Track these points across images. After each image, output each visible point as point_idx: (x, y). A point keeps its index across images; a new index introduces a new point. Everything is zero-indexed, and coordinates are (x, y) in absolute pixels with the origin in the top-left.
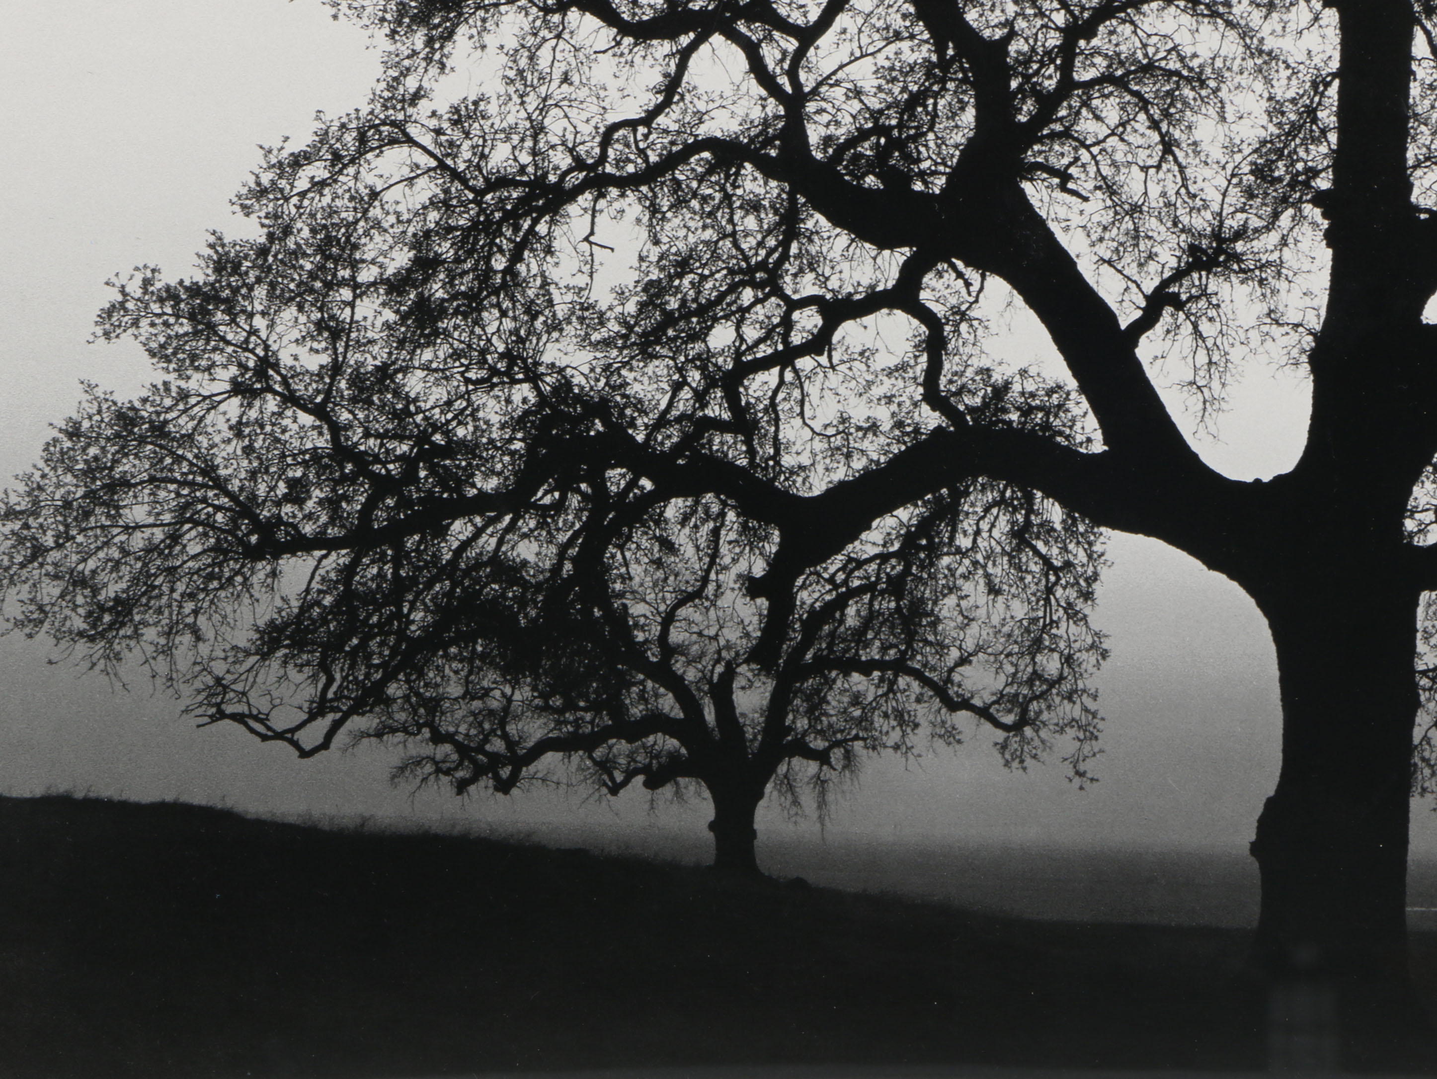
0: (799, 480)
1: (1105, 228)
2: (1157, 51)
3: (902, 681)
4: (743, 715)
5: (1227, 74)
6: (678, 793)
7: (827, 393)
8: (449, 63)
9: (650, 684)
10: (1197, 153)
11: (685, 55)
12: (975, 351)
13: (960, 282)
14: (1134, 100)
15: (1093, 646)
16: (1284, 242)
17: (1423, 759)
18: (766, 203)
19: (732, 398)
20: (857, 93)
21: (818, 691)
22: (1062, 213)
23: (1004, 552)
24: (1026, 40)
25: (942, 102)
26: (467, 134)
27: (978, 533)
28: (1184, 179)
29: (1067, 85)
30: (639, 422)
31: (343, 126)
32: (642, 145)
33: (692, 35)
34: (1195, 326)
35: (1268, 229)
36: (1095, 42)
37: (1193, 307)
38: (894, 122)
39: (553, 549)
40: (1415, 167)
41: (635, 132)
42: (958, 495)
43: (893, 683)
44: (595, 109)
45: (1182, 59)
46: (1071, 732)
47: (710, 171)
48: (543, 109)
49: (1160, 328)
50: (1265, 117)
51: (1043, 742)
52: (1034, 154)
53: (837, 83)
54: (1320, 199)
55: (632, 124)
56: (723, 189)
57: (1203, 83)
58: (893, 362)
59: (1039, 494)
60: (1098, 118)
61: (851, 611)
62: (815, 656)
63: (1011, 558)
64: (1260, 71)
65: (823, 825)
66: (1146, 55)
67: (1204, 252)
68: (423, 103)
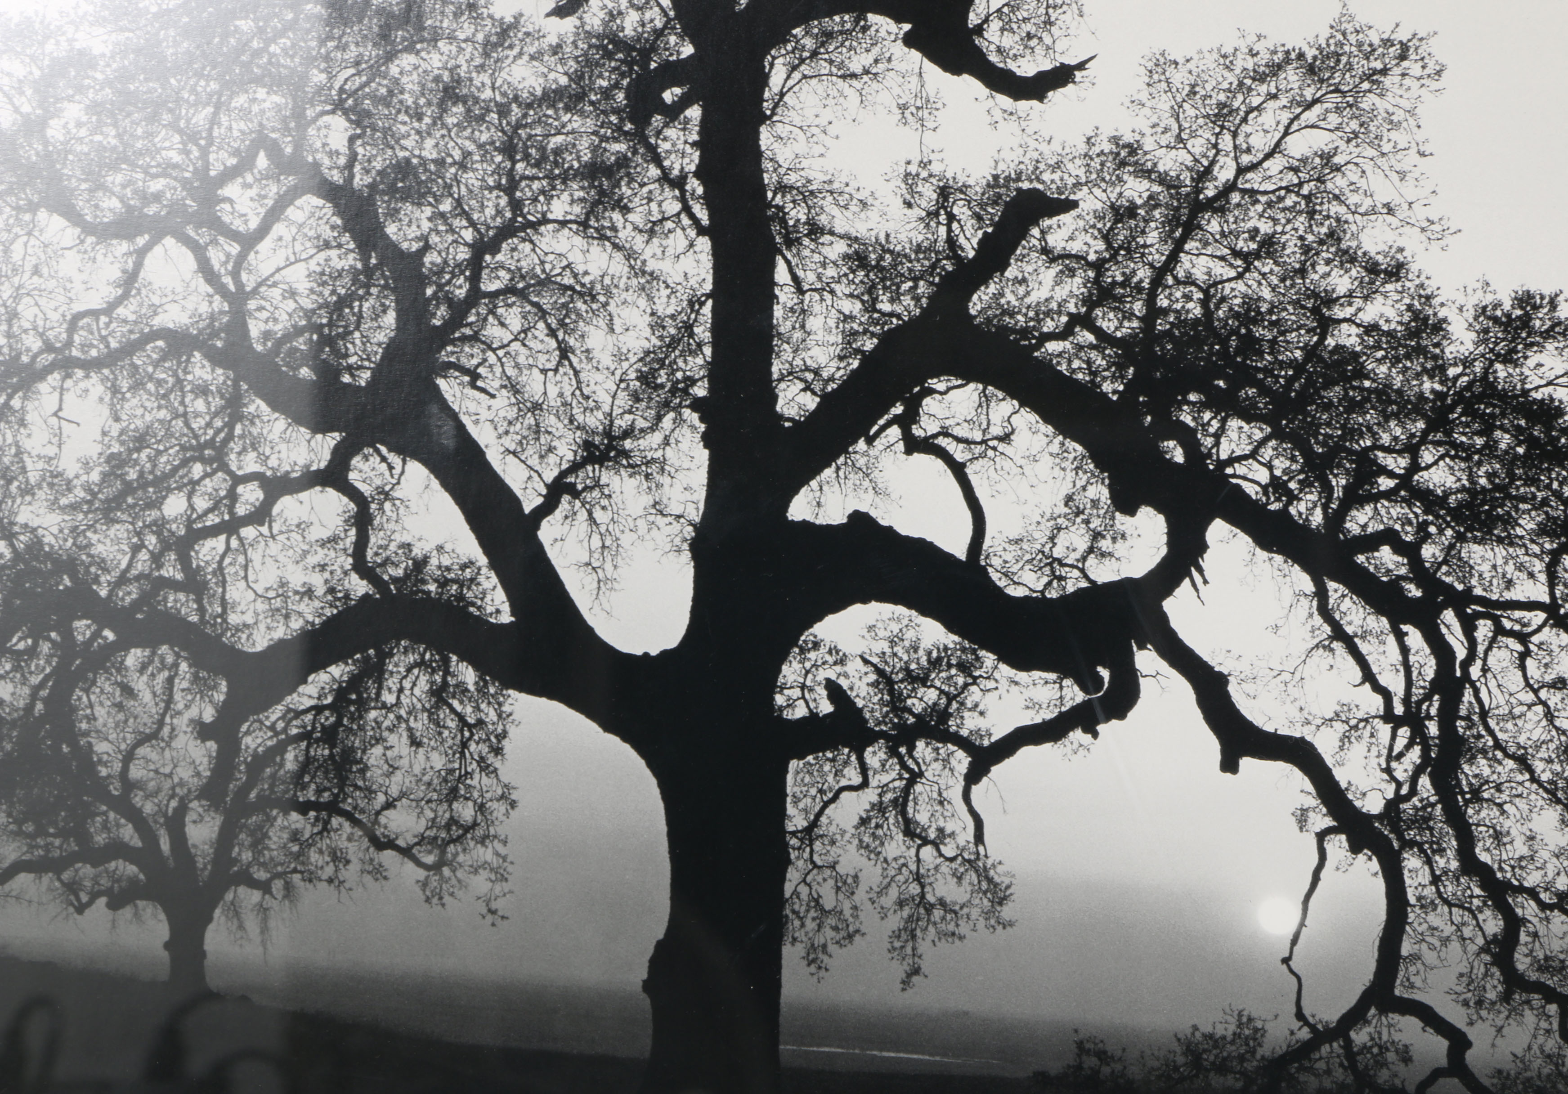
0: (244, 636)
1: (510, 423)
2: (553, 268)
3: (335, 821)
4: (195, 846)
5: (615, 291)
6: (137, 915)
7: (268, 560)
9: (112, 815)
10: (589, 360)
11: (141, 253)
12: (398, 527)
13: (384, 465)
14: (534, 310)
15: (503, 797)
16: (666, 442)
17: (794, 912)
18: (213, 388)
19: (184, 561)
20: (292, 294)
21: (260, 827)
22: (472, 407)
23: (424, 709)
24: (439, 253)
25: (366, 305)
27: (401, 690)
28: (579, 382)
29: (475, 295)
30: (103, 579)
32: (104, 333)
33: (147, 237)
34: (590, 513)
35: (653, 429)
36: (499, 257)
37: (588, 496)
38: (325, 321)
39: (26, 691)
40: (780, 380)
41: (97, 320)
42: (384, 656)
43: (327, 823)
44: (62, 299)
45: (575, 276)
46: (484, 874)
47: (163, 359)
48: (17, 298)
49: (559, 513)
50: (648, 330)
51: (459, 881)
52: (447, 355)
53: (275, 285)
54: (697, 405)
55: (94, 314)
56: (175, 375)
57: (594, 298)
58: (325, 534)
59: (454, 658)
60: (503, 325)
61: (290, 756)
62: (258, 796)
63: (431, 714)
64: (643, 289)
65: (265, 949)
66: (544, 271)
67: (597, 447)
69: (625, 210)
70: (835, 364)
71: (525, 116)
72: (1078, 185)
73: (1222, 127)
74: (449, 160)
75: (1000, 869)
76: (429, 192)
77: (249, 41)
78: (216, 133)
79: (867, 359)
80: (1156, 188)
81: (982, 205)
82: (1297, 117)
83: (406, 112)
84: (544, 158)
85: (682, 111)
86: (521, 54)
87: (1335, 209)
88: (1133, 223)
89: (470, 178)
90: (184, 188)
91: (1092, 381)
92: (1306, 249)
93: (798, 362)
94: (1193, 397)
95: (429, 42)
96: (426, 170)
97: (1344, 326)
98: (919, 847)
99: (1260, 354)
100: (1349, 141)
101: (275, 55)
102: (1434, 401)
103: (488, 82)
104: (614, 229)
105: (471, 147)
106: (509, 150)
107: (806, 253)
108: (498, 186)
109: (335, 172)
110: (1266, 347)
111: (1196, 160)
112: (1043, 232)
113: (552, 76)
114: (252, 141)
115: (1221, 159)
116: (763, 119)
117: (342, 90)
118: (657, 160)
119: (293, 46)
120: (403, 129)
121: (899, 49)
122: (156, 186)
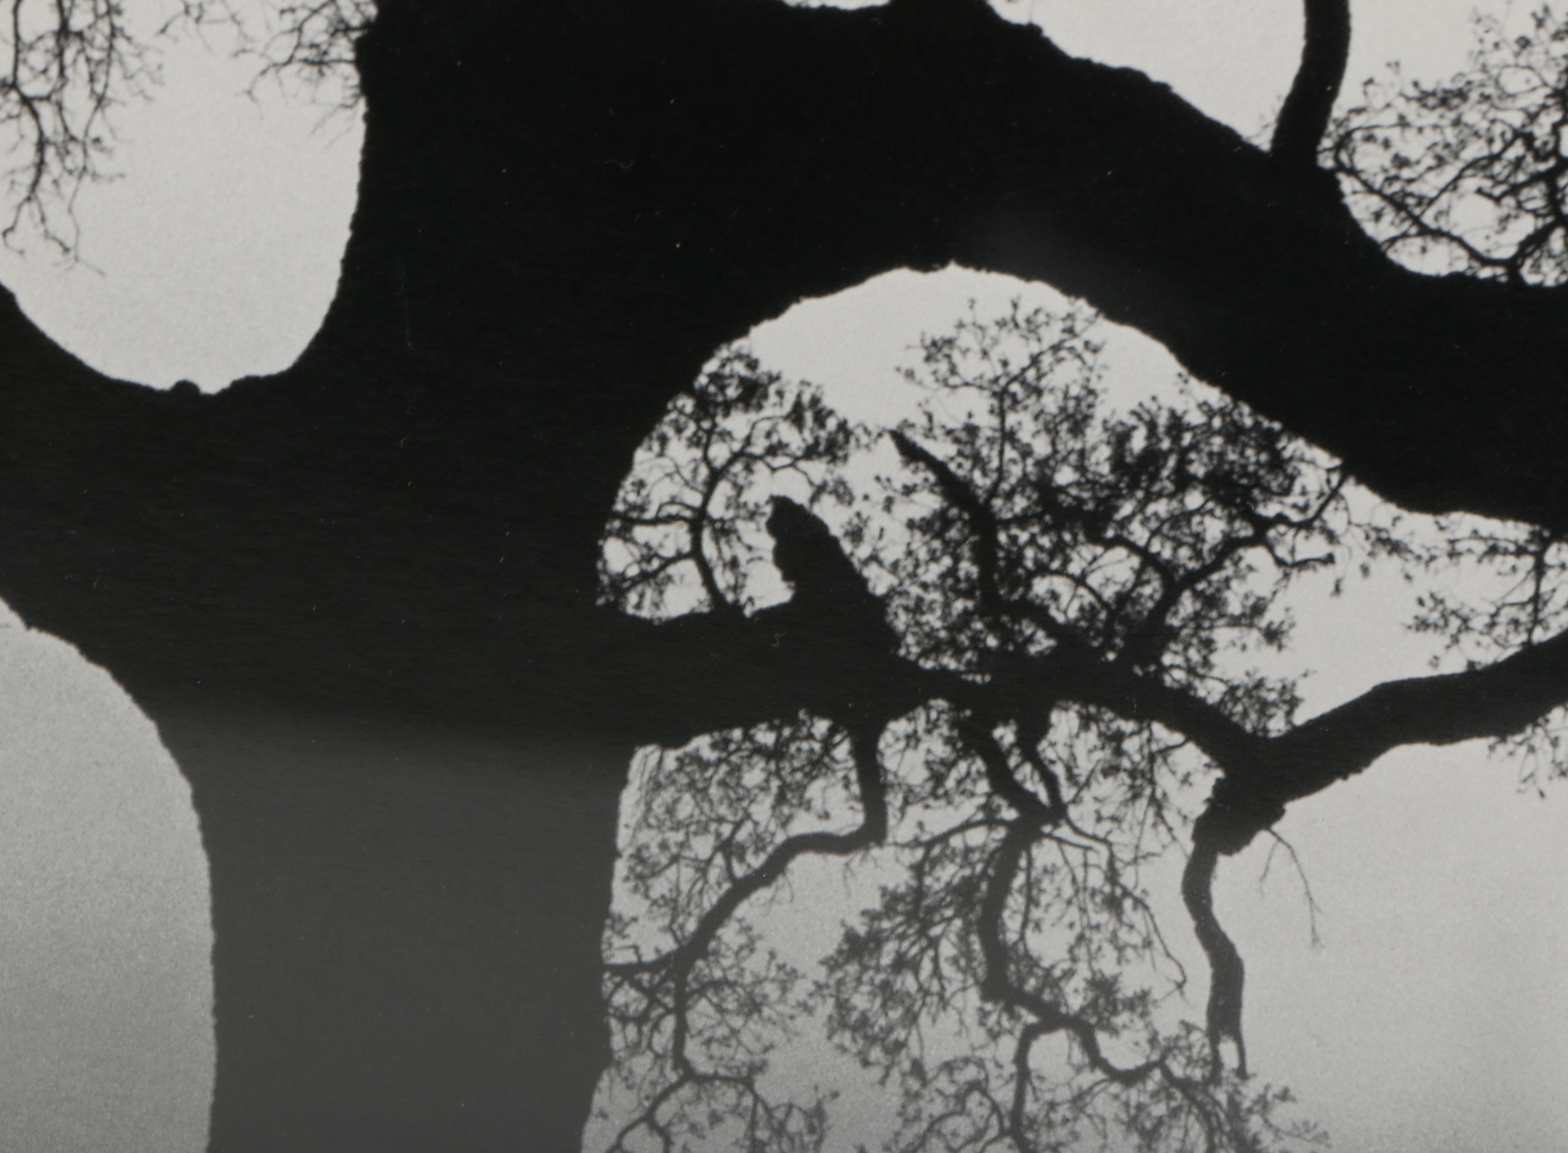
75: (1281, 1114)
98: (1029, 1035)
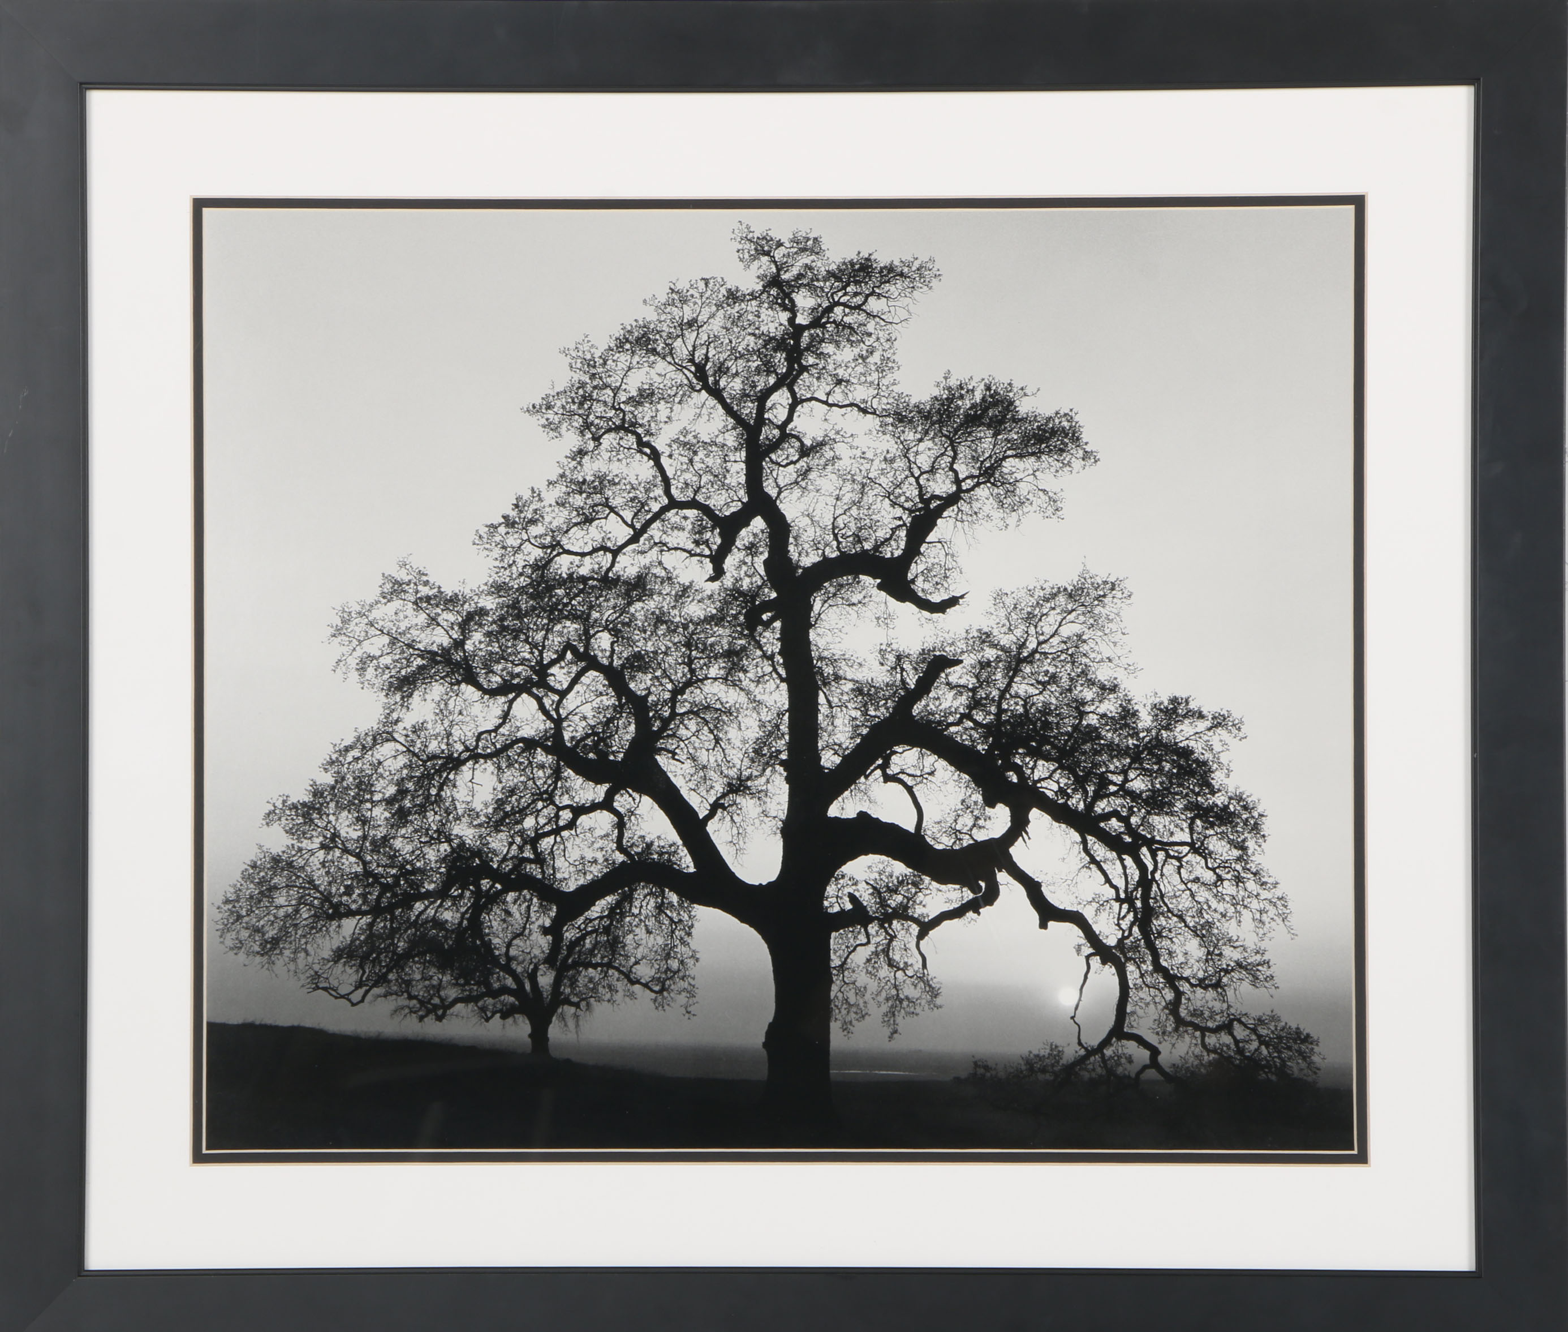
0: (564, 884)
1: (692, 776)
2: (711, 700)
3: (610, 972)
4: (542, 987)
5: (741, 710)
6: (515, 1021)
7: (575, 846)
8: (411, 707)
9: (501, 974)
10: (730, 744)
11: (511, 702)
12: (638, 828)
13: (631, 798)
14: (702, 721)
15: (692, 956)
16: (768, 781)
17: (836, 1006)
18: (547, 765)
19: (534, 849)
20: (585, 718)
21: (574, 976)
22: (673, 769)
23: (653, 916)
24: (656, 696)
25: (620, 722)
26: (419, 737)
27: (641, 907)
28: (725, 754)
29: (674, 715)
30: (495, 859)
31: (366, 734)
32: (493, 741)
33: (514, 694)
34: (732, 817)
35: (761, 776)
36: (685, 696)
37: (730, 809)
38: (600, 730)
39: (459, 915)
40: (822, 749)
41: (490, 735)
42: (633, 891)
43: (606, 972)
44: (473, 726)
45: (722, 704)
46: (684, 994)
47: (523, 751)
48: (451, 726)
49: (716, 818)
50: (758, 728)
51: (672, 998)
52: (660, 744)
53: (576, 714)
54: (782, 763)
55: (489, 732)
56: (528, 759)
57: (731, 714)
58: (603, 833)
59: (667, 890)
60: (687, 729)
61: (588, 941)
62: (573, 961)
63: (656, 918)
64: (755, 709)
65: (578, 1036)
66: (707, 702)
67: (734, 785)
68: (400, 724)
69: (745, 672)
70: (848, 741)
71: (696, 629)
72: (962, 652)
73: (1030, 623)
74: (660, 651)
75: (935, 980)
76: (650, 666)
77: (563, 599)
78: (546, 644)
79: (864, 738)
80: (1000, 653)
81: (917, 663)
82: (1065, 618)
83: (639, 630)
84: (705, 649)
85: (772, 623)
86: (693, 600)
87: (1084, 660)
88: (989, 669)
89: (670, 659)
90: (531, 670)
91: (973, 745)
92: (1071, 679)
93: (831, 741)
94: (1020, 751)
95: (649, 596)
96: (649, 657)
97: (1091, 715)
98: (896, 971)
99: (1052, 729)
100: (1089, 628)
101: (574, 605)
102: (1134, 749)
103: (678, 614)
104: (740, 681)
105: (670, 645)
106: (688, 645)
107: (833, 689)
108: (684, 663)
109: (604, 659)
110: (1054, 725)
111: (1018, 639)
112: (946, 675)
113: (708, 609)
114: (564, 646)
115: (1030, 638)
116: (811, 626)
117: (607, 620)
118: (760, 648)
119: (583, 600)
120: (637, 638)
121: (875, 591)
122: (518, 669)
